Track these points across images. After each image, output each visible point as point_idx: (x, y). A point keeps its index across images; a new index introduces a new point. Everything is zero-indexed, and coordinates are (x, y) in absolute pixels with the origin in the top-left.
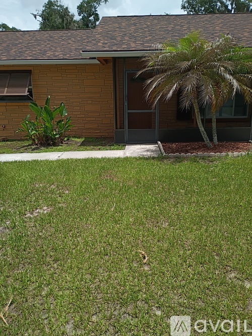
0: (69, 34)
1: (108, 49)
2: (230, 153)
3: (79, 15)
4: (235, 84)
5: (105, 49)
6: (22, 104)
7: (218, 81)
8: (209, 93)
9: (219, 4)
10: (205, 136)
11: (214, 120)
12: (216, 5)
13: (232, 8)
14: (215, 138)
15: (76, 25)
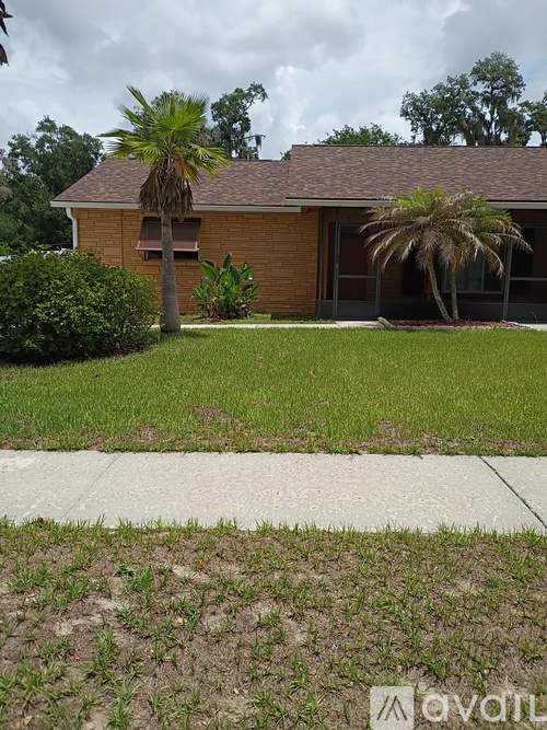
0: (242, 168)
1: (318, 196)
2: (474, 327)
3: (215, 118)
4: (478, 242)
5: (315, 196)
6: (184, 264)
7: (459, 239)
8: (448, 254)
9: (469, 110)
10: (442, 308)
11: (454, 296)
12: (464, 112)
13: (492, 119)
14: (456, 312)
15: (209, 137)
